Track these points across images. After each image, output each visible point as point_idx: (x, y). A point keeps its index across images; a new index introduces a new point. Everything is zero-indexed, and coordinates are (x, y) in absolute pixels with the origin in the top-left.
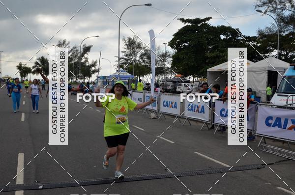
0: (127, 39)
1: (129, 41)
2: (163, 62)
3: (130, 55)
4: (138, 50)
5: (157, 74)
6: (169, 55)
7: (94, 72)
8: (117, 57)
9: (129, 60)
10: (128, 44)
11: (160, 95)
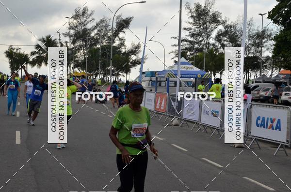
0: (193, 7)
1: (197, 10)
2: (258, 47)
3: (199, 34)
4: (213, 25)
5: (246, 70)
6: (270, 36)
7: (135, 63)
8: (176, 38)
9: (197, 43)
10: (195, 15)
11: (251, 107)
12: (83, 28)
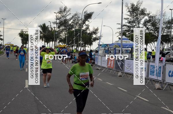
0: (130, 6)
1: (132, 8)
2: (169, 29)
3: (134, 22)
4: (142, 16)
5: (162, 43)
7: (95, 39)
8: (119, 24)
9: (132, 27)
10: (131, 10)
11: (165, 65)
12: (64, 19)
